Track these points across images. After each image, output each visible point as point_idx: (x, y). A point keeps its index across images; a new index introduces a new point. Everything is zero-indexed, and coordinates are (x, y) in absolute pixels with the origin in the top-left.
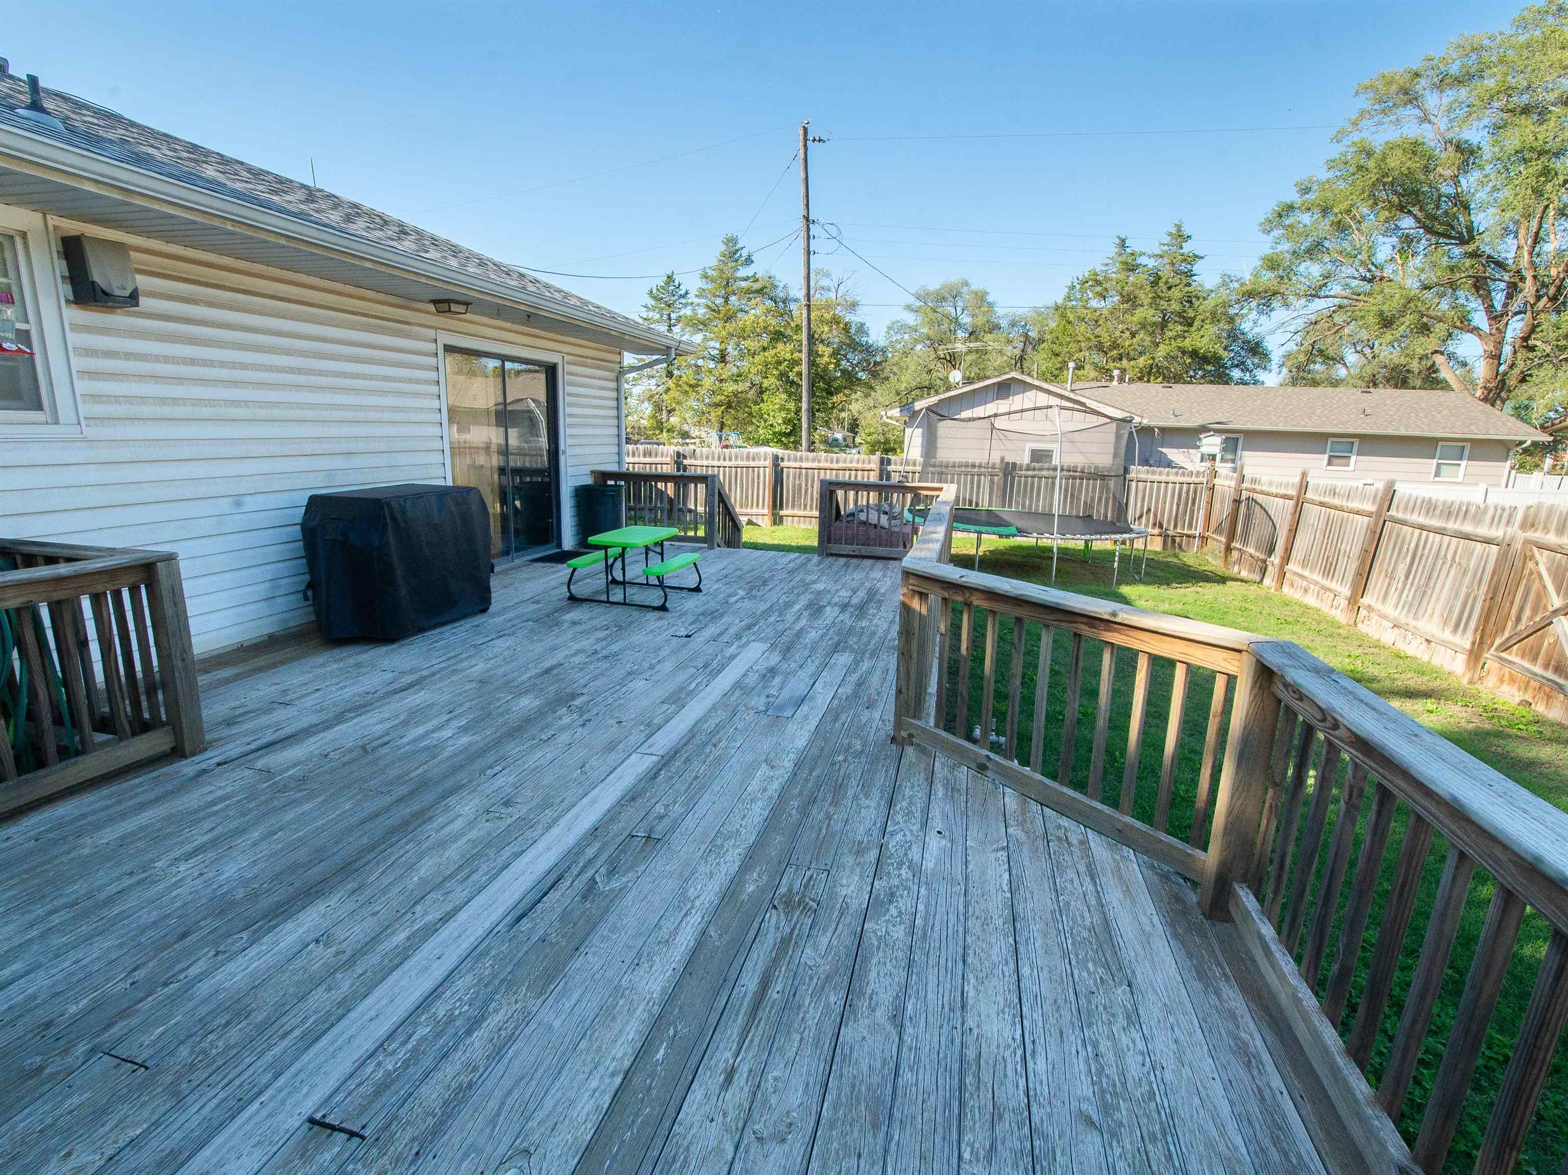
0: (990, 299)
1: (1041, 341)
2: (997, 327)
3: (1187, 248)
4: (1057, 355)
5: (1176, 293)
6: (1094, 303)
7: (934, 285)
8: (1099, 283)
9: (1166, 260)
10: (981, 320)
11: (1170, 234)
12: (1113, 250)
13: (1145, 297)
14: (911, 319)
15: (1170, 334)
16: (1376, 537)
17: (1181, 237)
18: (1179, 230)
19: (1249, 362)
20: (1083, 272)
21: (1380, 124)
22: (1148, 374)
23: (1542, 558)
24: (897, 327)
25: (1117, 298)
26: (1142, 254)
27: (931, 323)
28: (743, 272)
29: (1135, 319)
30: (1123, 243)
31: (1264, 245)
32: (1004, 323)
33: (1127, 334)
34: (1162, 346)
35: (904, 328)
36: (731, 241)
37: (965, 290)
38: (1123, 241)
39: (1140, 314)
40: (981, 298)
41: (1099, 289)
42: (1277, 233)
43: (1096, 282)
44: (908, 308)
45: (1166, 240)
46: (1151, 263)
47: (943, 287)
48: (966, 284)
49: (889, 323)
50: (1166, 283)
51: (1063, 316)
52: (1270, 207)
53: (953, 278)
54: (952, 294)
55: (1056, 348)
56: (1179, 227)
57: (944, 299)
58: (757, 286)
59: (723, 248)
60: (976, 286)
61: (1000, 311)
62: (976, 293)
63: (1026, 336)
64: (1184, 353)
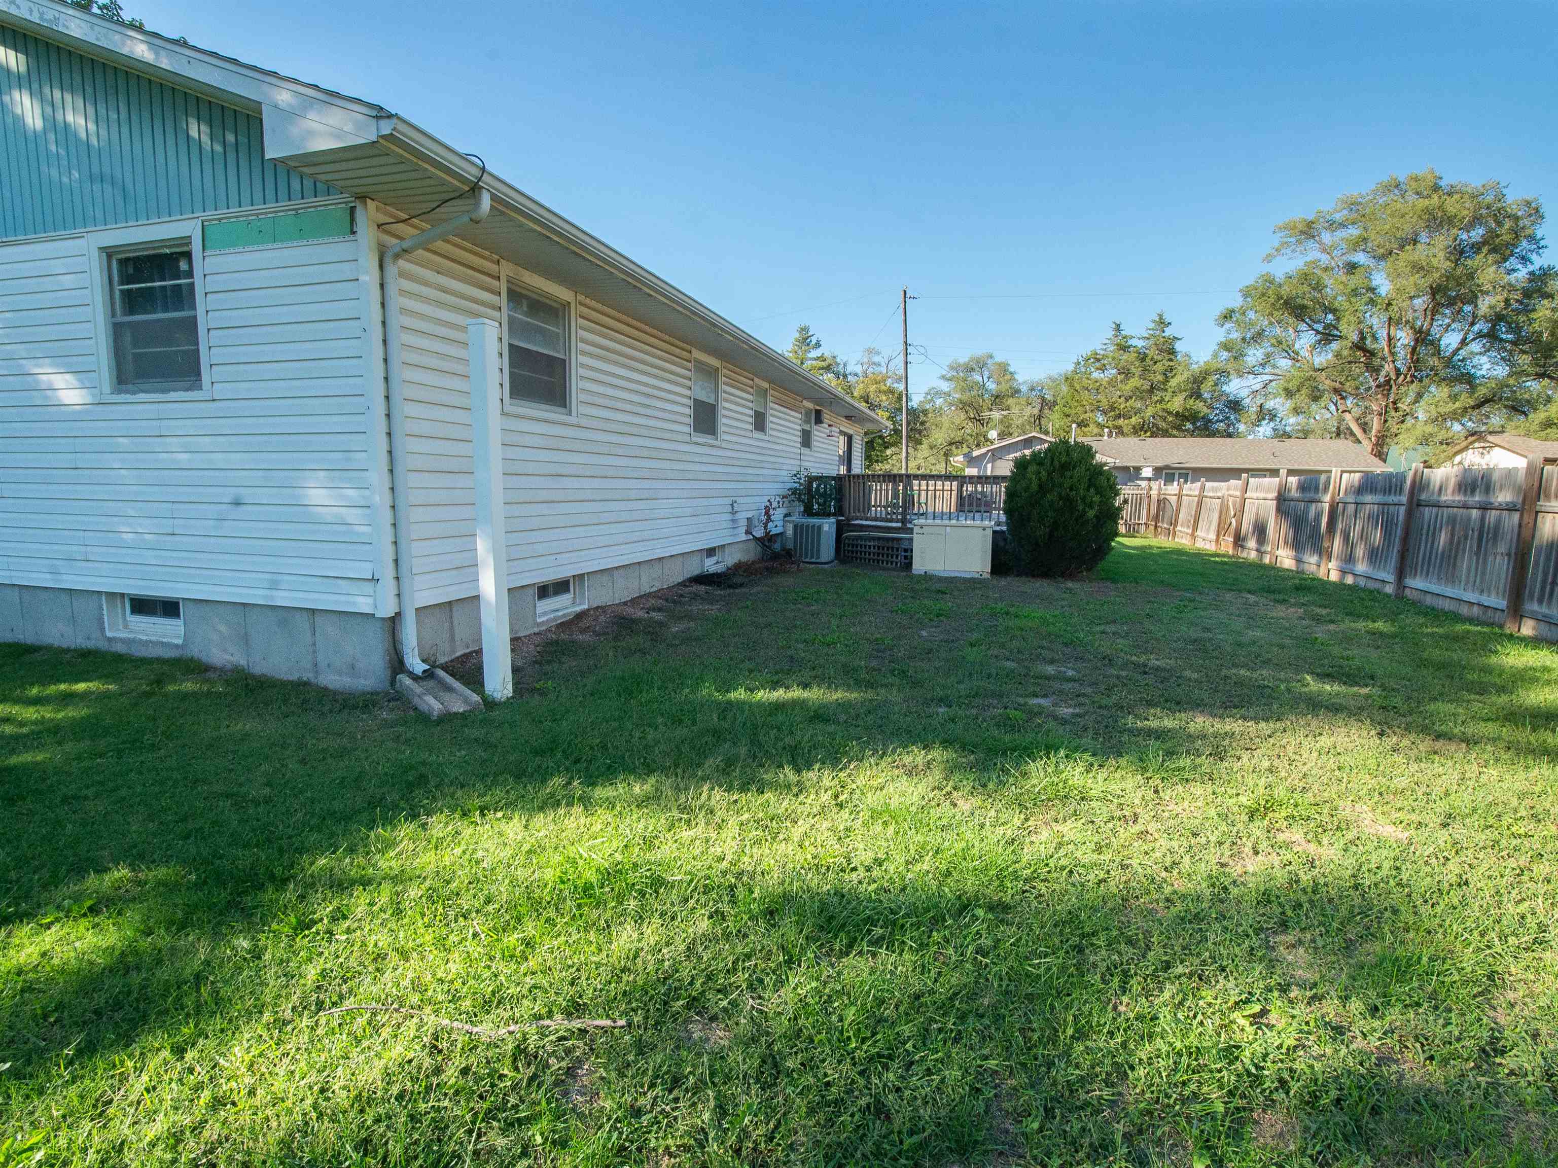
0: (1011, 369)
1: (1055, 403)
2: (1018, 391)
3: (1168, 332)
4: (1069, 416)
5: (1159, 367)
6: (1096, 375)
7: (963, 359)
8: (1098, 360)
9: (1152, 341)
10: (1004, 387)
11: (1154, 321)
12: (1110, 334)
13: (1136, 370)
14: (945, 386)
15: (1156, 398)
16: (1200, 504)
17: (1162, 323)
18: (1161, 318)
19: (1232, 417)
20: (1086, 351)
21: (1293, 251)
22: (1139, 430)
23: (1231, 499)
24: (935, 393)
25: (1114, 371)
26: (1132, 337)
27: (963, 390)
28: (814, 354)
29: (1128, 388)
30: (1118, 328)
31: (1220, 334)
32: (1024, 389)
33: (1123, 399)
34: (1150, 408)
35: (939, 393)
36: (804, 330)
37: (990, 362)
38: (1118, 325)
39: (1134, 382)
40: (1003, 369)
41: (1098, 365)
42: (1228, 325)
43: (1097, 358)
44: (943, 377)
45: (1152, 326)
46: (1140, 344)
47: (971, 360)
48: (991, 357)
49: (926, 390)
50: (1152, 359)
51: (1071, 386)
52: (1219, 309)
53: (979, 351)
54: (980, 364)
55: (1066, 410)
56: (1161, 316)
57: (973, 370)
58: (824, 364)
59: (797, 335)
60: (999, 358)
61: (1020, 378)
62: (1000, 364)
63: (1043, 399)
64: (1169, 413)
